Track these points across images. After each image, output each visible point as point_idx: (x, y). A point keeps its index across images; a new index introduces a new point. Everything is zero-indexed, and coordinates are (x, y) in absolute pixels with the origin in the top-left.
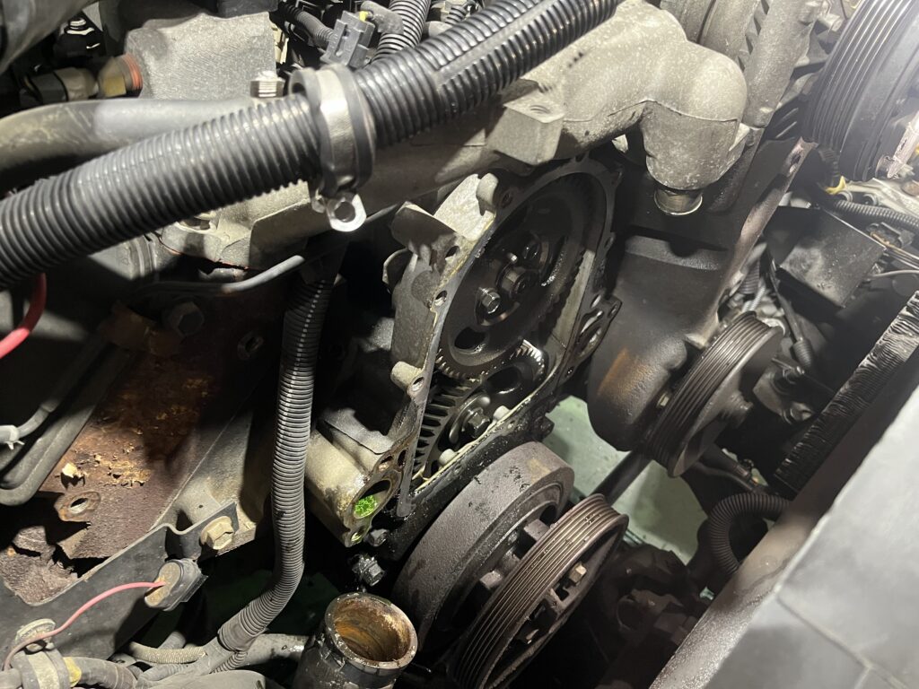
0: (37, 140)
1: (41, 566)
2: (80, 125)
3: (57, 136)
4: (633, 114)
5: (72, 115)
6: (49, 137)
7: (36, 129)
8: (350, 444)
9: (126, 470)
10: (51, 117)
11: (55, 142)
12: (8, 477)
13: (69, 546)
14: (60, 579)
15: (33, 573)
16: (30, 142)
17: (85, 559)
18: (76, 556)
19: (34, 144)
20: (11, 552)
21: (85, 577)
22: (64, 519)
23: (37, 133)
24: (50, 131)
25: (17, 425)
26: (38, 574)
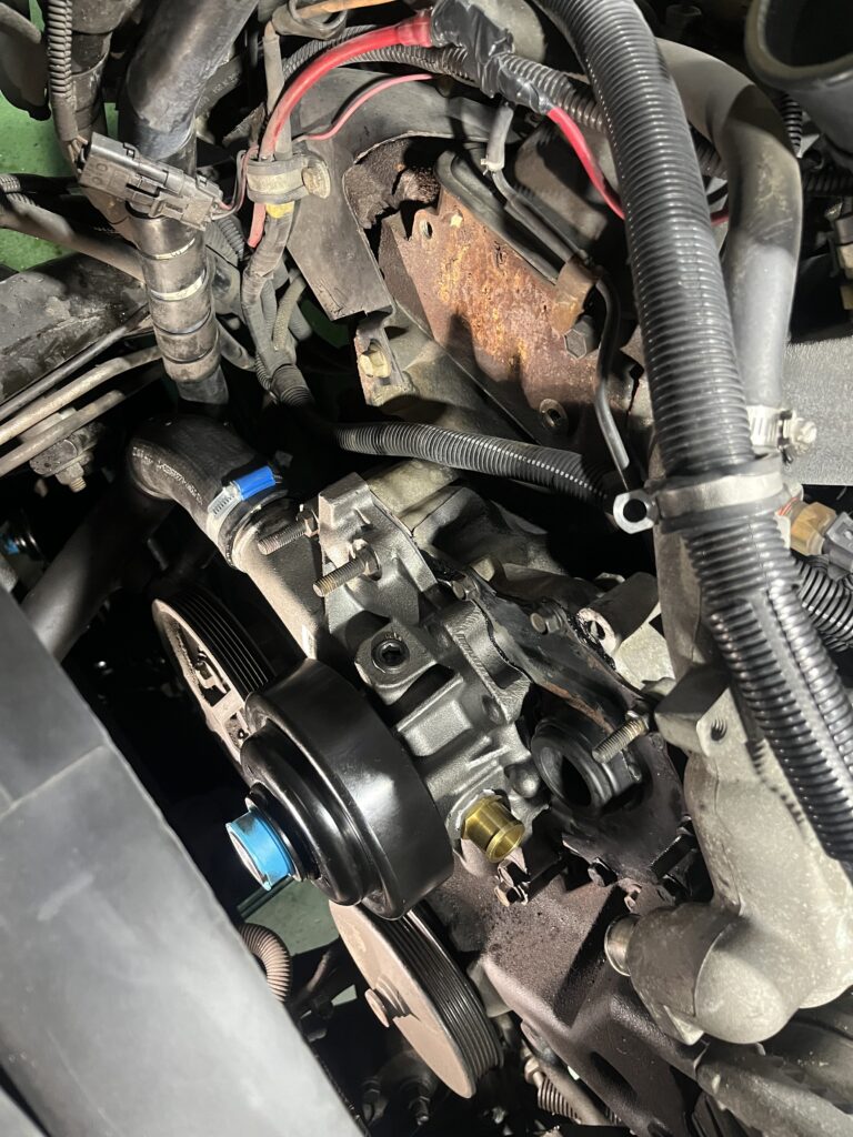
0: (761, 189)
1: (383, 195)
2: (767, 229)
3: (761, 207)
4: (726, 883)
5: (781, 223)
6: (761, 200)
7: (773, 188)
8: (432, 507)
9: (452, 276)
10: (784, 203)
11: (756, 204)
12: (463, 164)
13: (395, 221)
14: (368, 210)
15: (378, 187)
16: (760, 182)
17: (380, 234)
18: (383, 225)
19: (757, 185)
20: (400, 167)
21: (363, 235)
22: (417, 214)
23: (769, 189)
24: (768, 201)
25: (503, 170)
26: (376, 191)
